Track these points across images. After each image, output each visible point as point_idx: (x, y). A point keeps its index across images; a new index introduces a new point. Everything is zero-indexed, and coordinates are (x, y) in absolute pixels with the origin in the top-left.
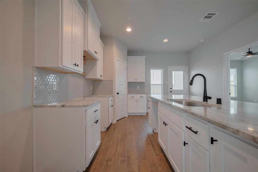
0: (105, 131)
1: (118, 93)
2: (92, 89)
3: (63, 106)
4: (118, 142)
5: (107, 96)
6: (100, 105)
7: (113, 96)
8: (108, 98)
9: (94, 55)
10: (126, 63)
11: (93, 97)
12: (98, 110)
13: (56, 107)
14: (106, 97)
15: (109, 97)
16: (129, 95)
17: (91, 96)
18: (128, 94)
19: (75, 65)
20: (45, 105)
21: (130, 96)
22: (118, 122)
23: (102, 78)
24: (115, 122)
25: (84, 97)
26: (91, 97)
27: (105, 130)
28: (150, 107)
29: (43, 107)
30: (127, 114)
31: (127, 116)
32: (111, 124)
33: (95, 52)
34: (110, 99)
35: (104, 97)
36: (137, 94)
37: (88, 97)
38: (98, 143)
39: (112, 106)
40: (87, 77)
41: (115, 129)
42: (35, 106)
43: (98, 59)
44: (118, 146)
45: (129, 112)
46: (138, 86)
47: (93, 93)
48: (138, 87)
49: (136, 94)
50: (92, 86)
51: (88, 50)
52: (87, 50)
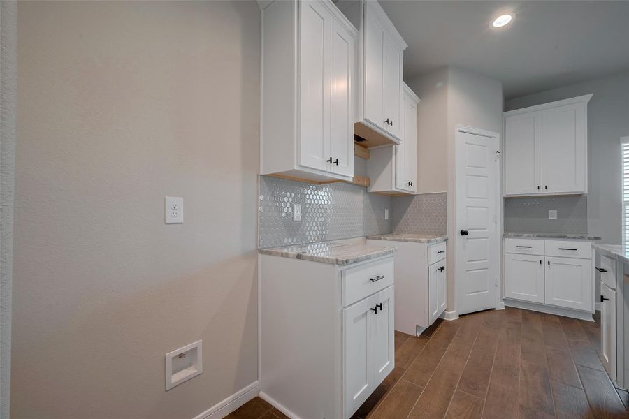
0: (416, 337)
1: (464, 233)
2: (387, 218)
3: (299, 257)
4: (452, 387)
5: (423, 240)
6: (393, 262)
7: (446, 240)
8: (426, 244)
9: (384, 131)
10: (498, 136)
11: (385, 239)
12: (383, 277)
13: (288, 257)
14: (421, 242)
15: (429, 242)
16: (507, 240)
17: (382, 237)
18: (504, 236)
19: (330, 161)
20: (274, 250)
21: (512, 242)
22: (464, 319)
23: (413, 190)
24: (452, 316)
25: (367, 238)
26: (380, 239)
27: (418, 335)
28: (611, 295)
29: (270, 253)
30: (503, 303)
31: (500, 306)
32: (439, 321)
33: (388, 121)
34: (434, 249)
35: (416, 241)
36: (544, 237)
37: (373, 238)
38: (386, 366)
39: (442, 269)
40: (374, 189)
41: (449, 339)
42: (261, 252)
43: (399, 140)
44: (449, 399)
45: (507, 295)
46: (550, 211)
47: (390, 228)
48: (553, 214)
49: (539, 236)
50: (387, 212)
51: (365, 120)
52: (362, 121)
